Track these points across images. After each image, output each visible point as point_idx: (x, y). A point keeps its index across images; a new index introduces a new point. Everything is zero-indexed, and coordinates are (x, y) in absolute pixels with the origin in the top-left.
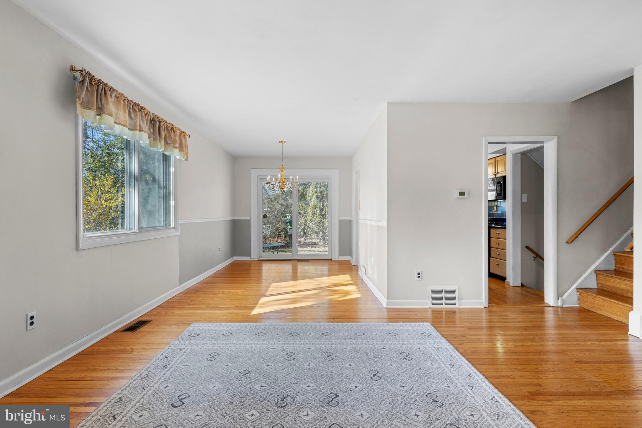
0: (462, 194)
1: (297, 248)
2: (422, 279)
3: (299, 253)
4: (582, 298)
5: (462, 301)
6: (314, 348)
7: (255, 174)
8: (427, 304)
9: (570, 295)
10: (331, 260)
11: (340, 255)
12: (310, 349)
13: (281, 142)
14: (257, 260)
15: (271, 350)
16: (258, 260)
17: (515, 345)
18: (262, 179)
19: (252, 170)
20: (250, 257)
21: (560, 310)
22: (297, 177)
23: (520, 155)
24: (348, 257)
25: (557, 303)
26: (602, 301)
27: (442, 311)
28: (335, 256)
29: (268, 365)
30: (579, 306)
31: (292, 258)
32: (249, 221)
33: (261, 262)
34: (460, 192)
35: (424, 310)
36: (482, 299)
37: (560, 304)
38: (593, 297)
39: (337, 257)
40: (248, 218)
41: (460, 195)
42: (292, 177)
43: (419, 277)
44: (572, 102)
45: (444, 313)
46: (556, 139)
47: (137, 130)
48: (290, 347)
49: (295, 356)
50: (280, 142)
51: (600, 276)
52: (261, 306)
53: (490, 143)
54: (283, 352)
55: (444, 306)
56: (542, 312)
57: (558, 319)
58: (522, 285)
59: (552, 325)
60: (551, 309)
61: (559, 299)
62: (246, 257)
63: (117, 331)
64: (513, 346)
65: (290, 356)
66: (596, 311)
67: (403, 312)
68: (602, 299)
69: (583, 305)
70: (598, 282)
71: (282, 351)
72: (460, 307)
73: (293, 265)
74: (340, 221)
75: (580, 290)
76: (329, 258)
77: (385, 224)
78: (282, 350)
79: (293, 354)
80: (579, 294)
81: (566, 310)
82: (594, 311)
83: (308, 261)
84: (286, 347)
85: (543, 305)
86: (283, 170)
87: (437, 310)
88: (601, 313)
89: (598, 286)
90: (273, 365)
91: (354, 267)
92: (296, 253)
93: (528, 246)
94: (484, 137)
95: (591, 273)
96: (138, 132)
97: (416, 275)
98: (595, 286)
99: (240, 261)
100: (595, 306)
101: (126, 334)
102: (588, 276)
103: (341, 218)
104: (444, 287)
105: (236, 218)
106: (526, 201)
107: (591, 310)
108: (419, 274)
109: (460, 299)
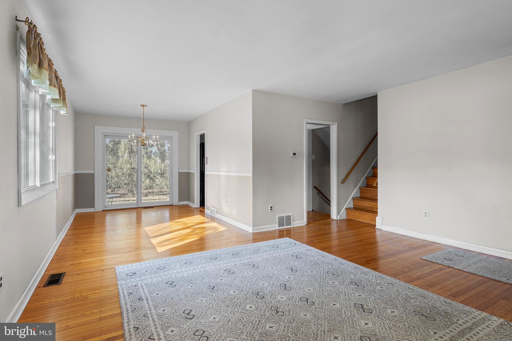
0: (294, 154)
1: (141, 197)
2: (273, 211)
3: (143, 201)
4: (348, 213)
5: (295, 222)
7: (99, 130)
8: (276, 227)
9: (343, 212)
10: (172, 205)
11: (180, 200)
13: (143, 106)
14: (101, 210)
16: (103, 211)
17: (339, 242)
18: (106, 135)
19: (96, 127)
20: (94, 208)
21: (339, 221)
22: (158, 137)
23: (311, 131)
24: (186, 202)
25: (337, 218)
26: (359, 214)
27: (284, 231)
28: (176, 202)
30: (346, 218)
31: (137, 206)
32: (92, 175)
33: (106, 212)
34: (293, 153)
35: (275, 231)
36: (303, 220)
37: (339, 218)
38: (354, 212)
39: (177, 202)
40: (92, 172)
41: (293, 155)
42: (155, 136)
43: (271, 209)
44: (343, 104)
45: (285, 231)
46: (337, 124)
47: (53, 85)
49: (232, 271)
50: (141, 105)
51: (355, 201)
52: (158, 245)
53: (308, 123)
55: (285, 227)
56: (329, 224)
57: (338, 227)
58: (313, 210)
59: (335, 231)
60: (335, 221)
61: (338, 215)
62: (89, 209)
63: (39, 287)
64: (338, 242)
66: (356, 220)
67: (266, 233)
68: (359, 212)
69: (349, 217)
70: (354, 204)
72: (294, 226)
73: (137, 213)
74: (179, 173)
75: (347, 209)
76: (171, 203)
77: (250, 175)
80: (347, 212)
81: (341, 221)
82: (355, 220)
83: (153, 208)
85: (330, 220)
86: (145, 130)
87: (282, 230)
88: (358, 220)
89: (354, 206)
91: (195, 209)
92: (141, 202)
93: (315, 186)
94: (305, 119)
95: (351, 200)
96: (53, 87)
97: (270, 208)
98: (352, 206)
99: (84, 213)
100: (355, 217)
101: (55, 287)
102: (350, 201)
103: (181, 171)
104: (285, 215)
105: (78, 172)
106: (314, 159)
107: (353, 219)
108: (271, 207)
109: (293, 221)
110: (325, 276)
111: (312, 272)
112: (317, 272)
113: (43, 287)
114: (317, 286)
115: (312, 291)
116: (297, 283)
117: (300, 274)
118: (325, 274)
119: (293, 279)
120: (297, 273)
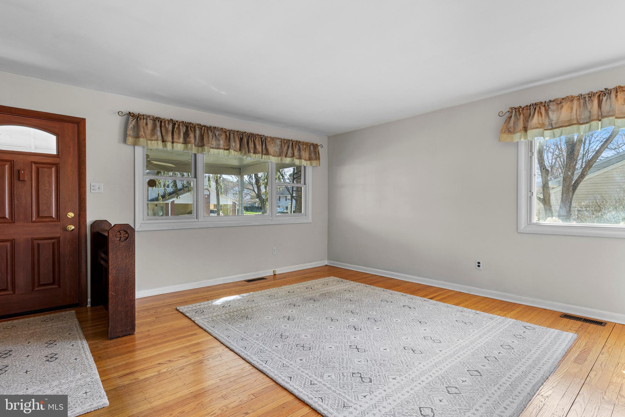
110: (313, 343)
111: (330, 348)
112: (324, 348)
113: (560, 317)
114: (324, 331)
115: (328, 326)
116: (344, 332)
117: (345, 343)
118: (314, 346)
119: (350, 336)
120: (349, 344)
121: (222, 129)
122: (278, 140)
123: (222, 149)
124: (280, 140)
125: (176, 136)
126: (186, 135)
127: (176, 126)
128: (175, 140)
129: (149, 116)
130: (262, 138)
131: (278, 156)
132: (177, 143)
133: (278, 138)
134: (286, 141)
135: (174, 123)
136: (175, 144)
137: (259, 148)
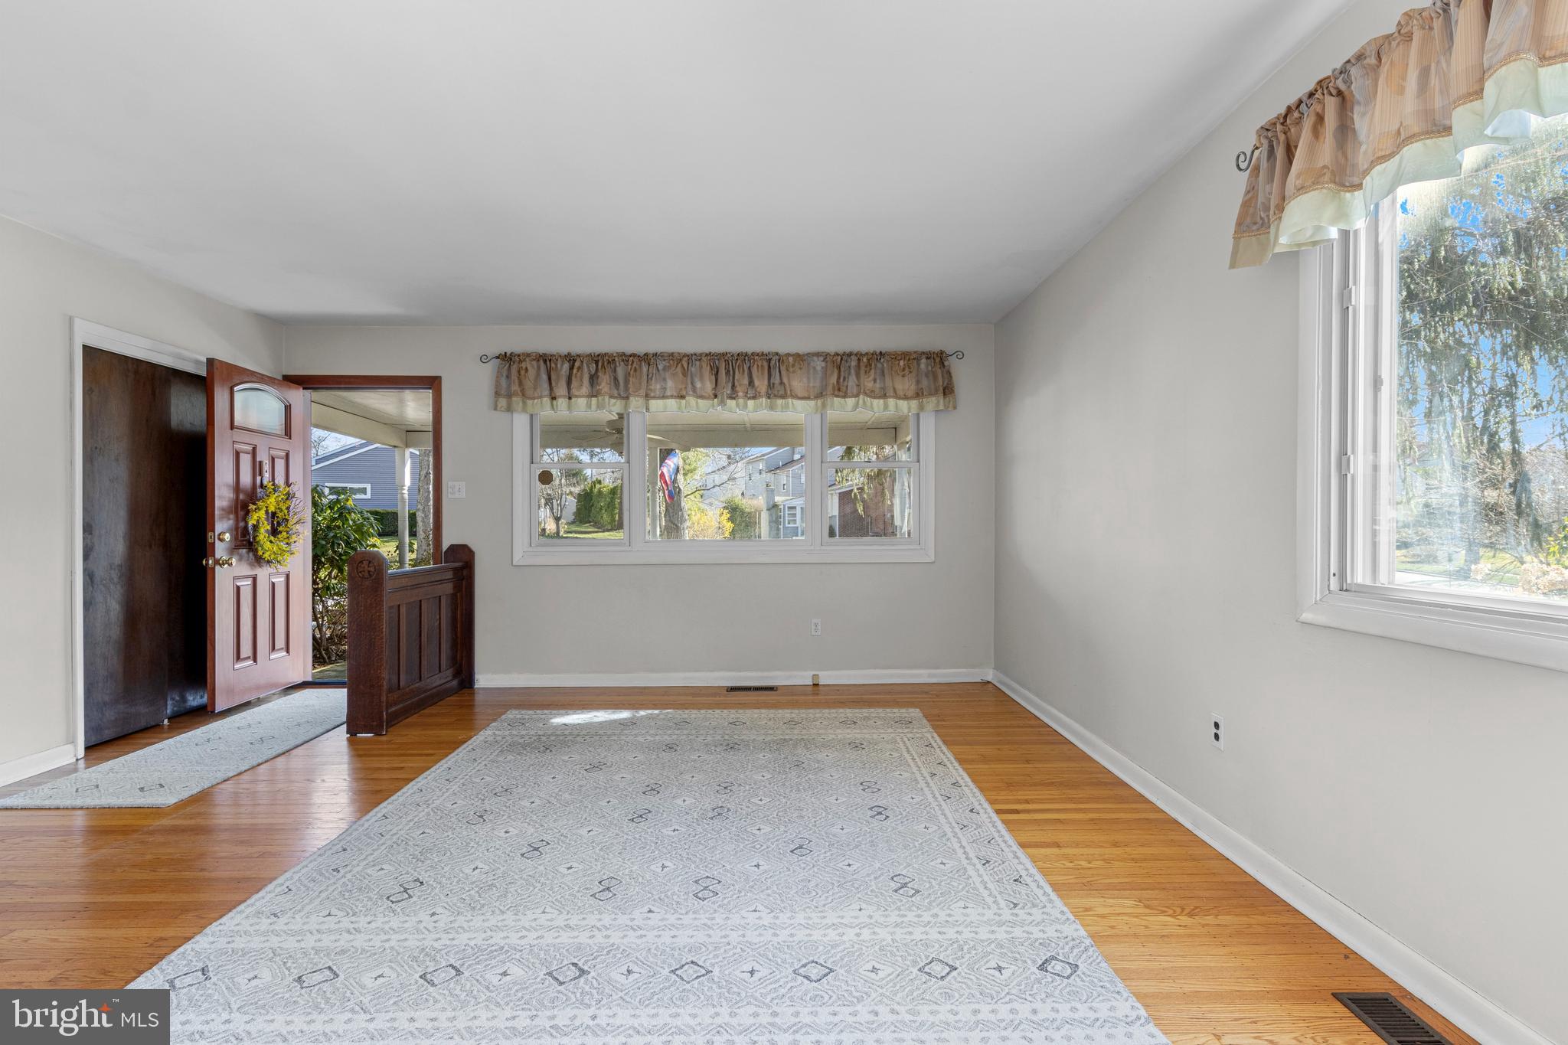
6: (636, 914)
12: (650, 911)
15: (760, 907)
29: (757, 866)
48: (707, 915)
49: (695, 888)
54: (726, 901)
65: (706, 888)
71: (729, 903)
78: (731, 907)
79: (700, 895)
84: (716, 915)
90: (747, 866)
121: (672, 354)
122: (815, 358)
123: (672, 397)
124: (822, 358)
125: (574, 384)
126: (593, 379)
127: (577, 364)
128: (574, 391)
129: (528, 355)
130: (770, 360)
131: (816, 397)
132: (577, 396)
133: (818, 354)
134: (839, 358)
135: (571, 359)
136: (573, 400)
137: (761, 384)
